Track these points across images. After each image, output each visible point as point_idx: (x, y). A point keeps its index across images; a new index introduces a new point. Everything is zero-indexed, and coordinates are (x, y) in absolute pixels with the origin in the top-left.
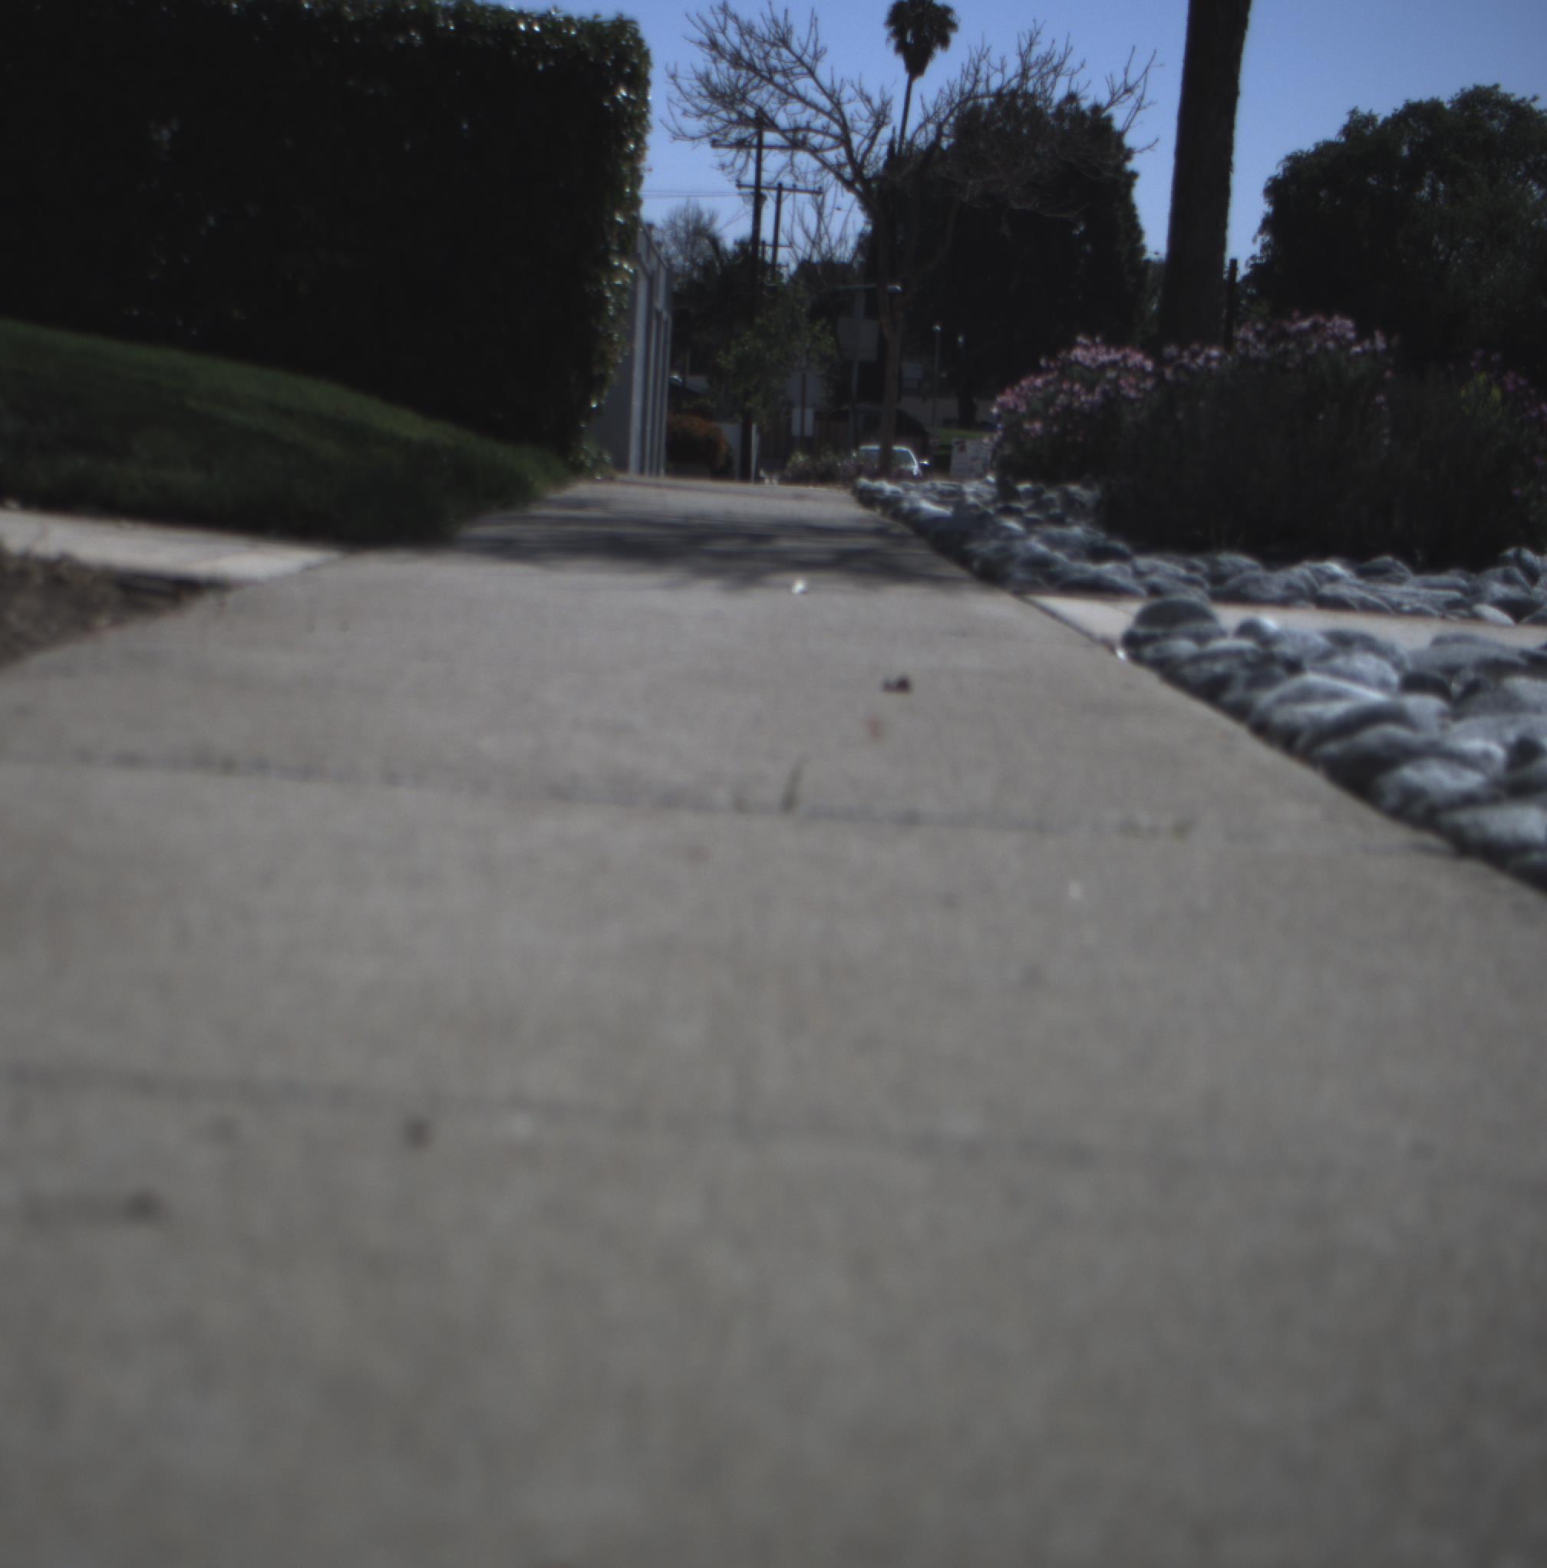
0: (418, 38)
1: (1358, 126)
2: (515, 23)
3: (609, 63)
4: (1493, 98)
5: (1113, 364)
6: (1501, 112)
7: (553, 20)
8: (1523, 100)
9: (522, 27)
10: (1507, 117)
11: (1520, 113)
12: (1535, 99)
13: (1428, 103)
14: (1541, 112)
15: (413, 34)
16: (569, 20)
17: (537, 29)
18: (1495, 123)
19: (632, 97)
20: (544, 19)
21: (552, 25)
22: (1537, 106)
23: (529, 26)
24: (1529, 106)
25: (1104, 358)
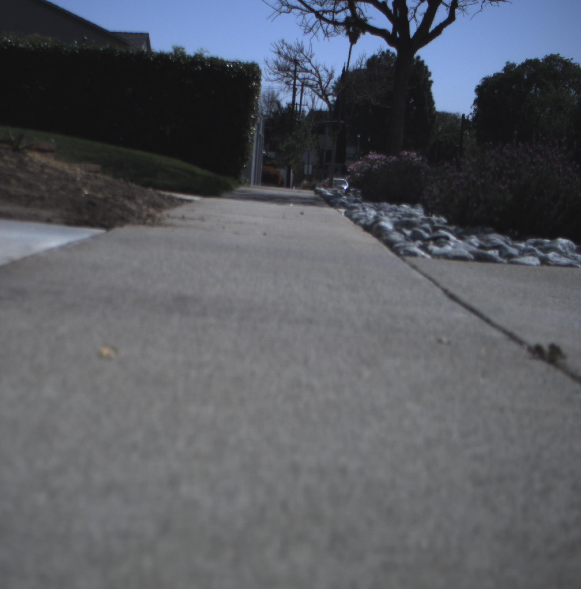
0: (200, 68)
1: (509, 67)
2: (226, 65)
3: (251, 76)
4: (557, 58)
5: (379, 159)
6: (560, 64)
7: (236, 63)
8: (568, 59)
9: (228, 66)
10: (562, 65)
11: (567, 64)
12: (572, 59)
13: (534, 60)
14: (574, 64)
15: (199, 67)
16: (240, 62)
17: (232, 66)
18: (558, 67)
19: (257, 85)
20: (233, 63)
21: (237, 65)
22: (573, 62)
23: (230, 65)
24: (570, 61)
25: (376, 157)
